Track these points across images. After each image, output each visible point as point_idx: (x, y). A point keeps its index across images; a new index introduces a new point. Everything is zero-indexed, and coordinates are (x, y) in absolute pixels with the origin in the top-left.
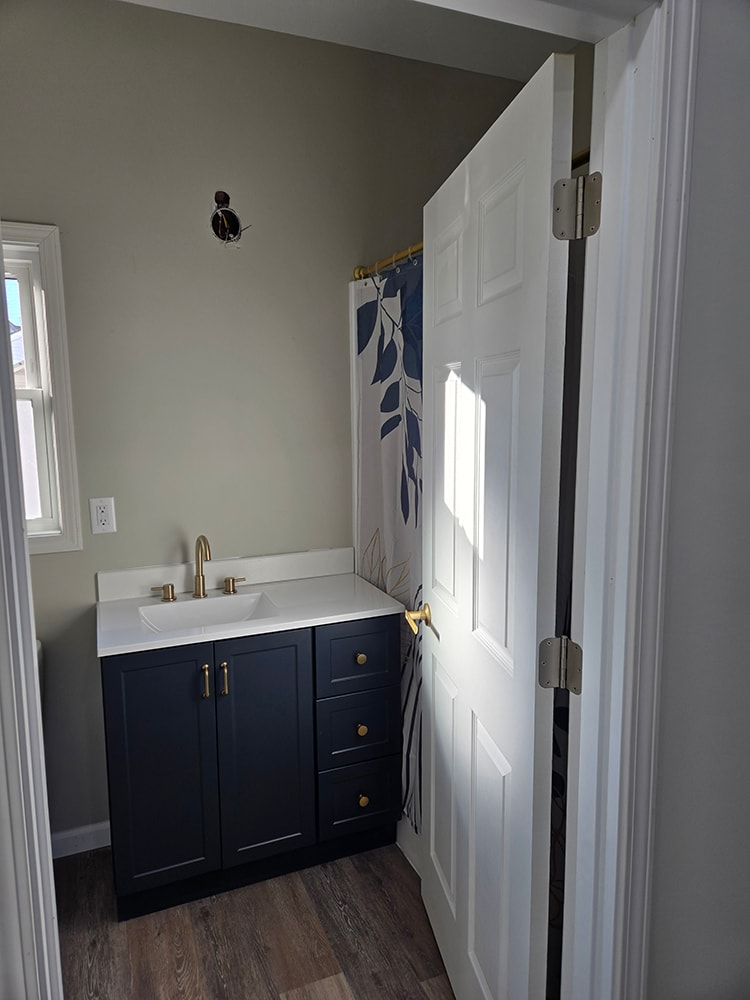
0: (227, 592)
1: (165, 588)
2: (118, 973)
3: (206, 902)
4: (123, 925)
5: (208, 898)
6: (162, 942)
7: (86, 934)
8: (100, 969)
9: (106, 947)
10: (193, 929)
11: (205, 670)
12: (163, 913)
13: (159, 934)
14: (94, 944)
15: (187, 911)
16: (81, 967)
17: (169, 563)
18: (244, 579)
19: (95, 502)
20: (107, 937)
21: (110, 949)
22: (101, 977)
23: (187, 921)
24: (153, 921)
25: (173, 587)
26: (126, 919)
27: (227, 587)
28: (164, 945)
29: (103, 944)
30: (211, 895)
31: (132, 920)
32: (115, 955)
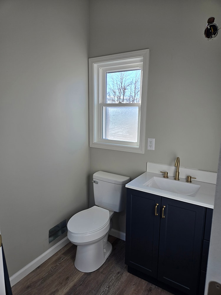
0: (187, 181)
1: (165, 173)
2: (117, 287)
3: (153, 286)
4: (128, 274)
5: (155, 286)
6: (133, 288)
7: (119, 269)
8: (114, 281)
9: (120, 276)
10: (143, 292)
11: (156, 205)
12: (140, 279)
13: (134, 285)
14: (118, 273)
15: (146, 284)
16: (111, 277)
17: (170, 165)
18: (196, 178)
19: (149, 140)
20: (122, 274)
21: (120, 278)
22: (113, 284)
23: (144, 288)
24: (136, 279)
25: (167, 173)
26: (130, 273)
27: (189, 179)
28: (133, 289)
29: (120, 275)
30: (156, 285)
31: (131, 274)
32: (120, 281)
